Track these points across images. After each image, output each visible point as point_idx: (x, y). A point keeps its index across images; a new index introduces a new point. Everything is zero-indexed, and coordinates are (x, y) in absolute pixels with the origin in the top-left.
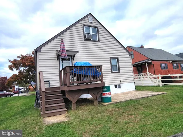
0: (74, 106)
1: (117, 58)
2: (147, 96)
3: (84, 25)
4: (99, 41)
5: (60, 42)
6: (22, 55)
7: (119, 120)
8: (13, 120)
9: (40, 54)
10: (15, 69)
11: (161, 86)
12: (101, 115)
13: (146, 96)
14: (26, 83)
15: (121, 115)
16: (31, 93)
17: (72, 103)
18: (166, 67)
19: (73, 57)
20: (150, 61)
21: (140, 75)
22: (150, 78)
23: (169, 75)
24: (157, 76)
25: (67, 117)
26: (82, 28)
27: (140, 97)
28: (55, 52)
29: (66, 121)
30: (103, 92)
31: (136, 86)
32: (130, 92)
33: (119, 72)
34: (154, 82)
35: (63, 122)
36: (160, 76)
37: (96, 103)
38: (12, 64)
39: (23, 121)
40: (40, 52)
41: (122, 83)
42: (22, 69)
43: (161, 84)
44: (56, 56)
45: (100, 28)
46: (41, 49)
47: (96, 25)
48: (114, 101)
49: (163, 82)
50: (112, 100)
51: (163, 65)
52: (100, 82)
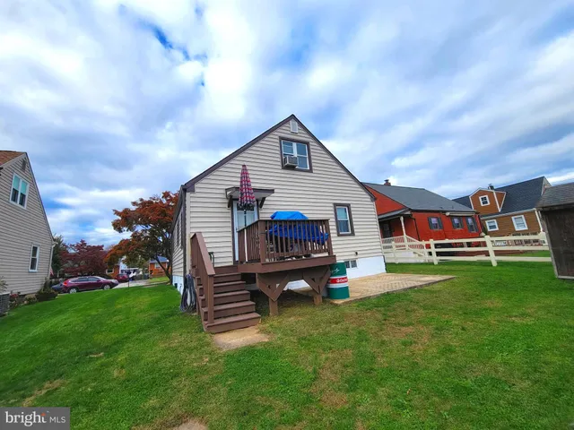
0: (273, 307)
1: (348, 206)
2: (421, 284)
3: (281, 138)
4: (311, 171)
5: (240, 171)
6: (141, 200)
7: (385, 338)
8: (142, 340)
9: (192, 195)
10: (125, 229)
11: (436, 263)
12: (339, 326)
13: (417, 284)
14: (147, 260)
15: (385, 327)
16: (154, 280)
17: (268, 300)
18: (440, 224)
19: (261, 203)
20: (408, 213)
21: (389, 241)
22: (410, 246)
23: (447, 241)
24: (424, 243)
25: (262, 331)
26: (278, 145)
27: (406, 286)
28: (224, 192)
29: (267, 343)
30: (332, 275)
31: (386, 264)
32: (378, 276)
33: (353, 234)
34: (419, 255)
35: (261, 344)
36: (432, 242)
37: (318, 300)
38: (120, 218)
39: (167, 344)
40: (193, 191)
41: (358, 256)
42: (139, 228)
43: (435, 259)
44: (227, 201)
45: (313, 144)
46: (196, 186)
47: (305, 137)
48: (353, 295)
49: (438, 254)
50: (351, 295)
51: (434, 221)
52: (326, 254)
